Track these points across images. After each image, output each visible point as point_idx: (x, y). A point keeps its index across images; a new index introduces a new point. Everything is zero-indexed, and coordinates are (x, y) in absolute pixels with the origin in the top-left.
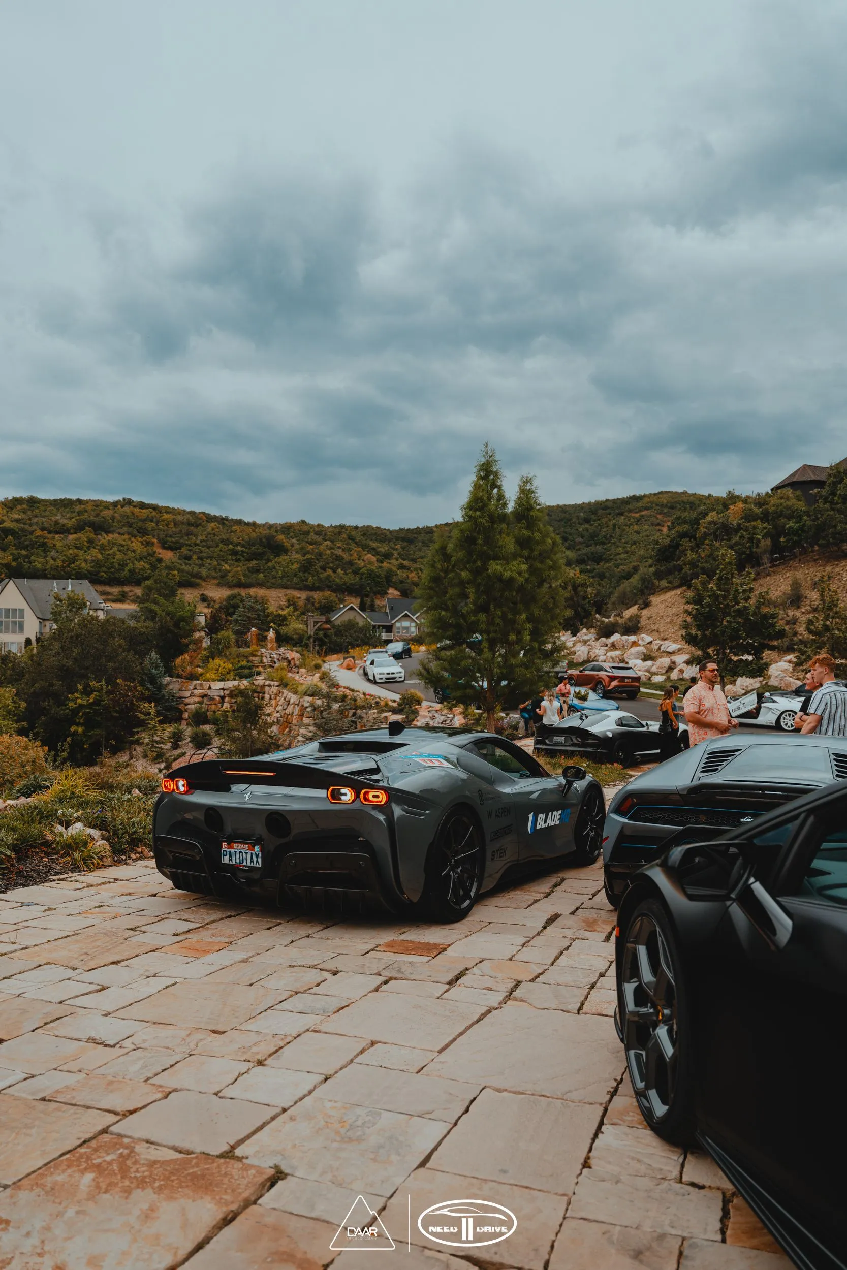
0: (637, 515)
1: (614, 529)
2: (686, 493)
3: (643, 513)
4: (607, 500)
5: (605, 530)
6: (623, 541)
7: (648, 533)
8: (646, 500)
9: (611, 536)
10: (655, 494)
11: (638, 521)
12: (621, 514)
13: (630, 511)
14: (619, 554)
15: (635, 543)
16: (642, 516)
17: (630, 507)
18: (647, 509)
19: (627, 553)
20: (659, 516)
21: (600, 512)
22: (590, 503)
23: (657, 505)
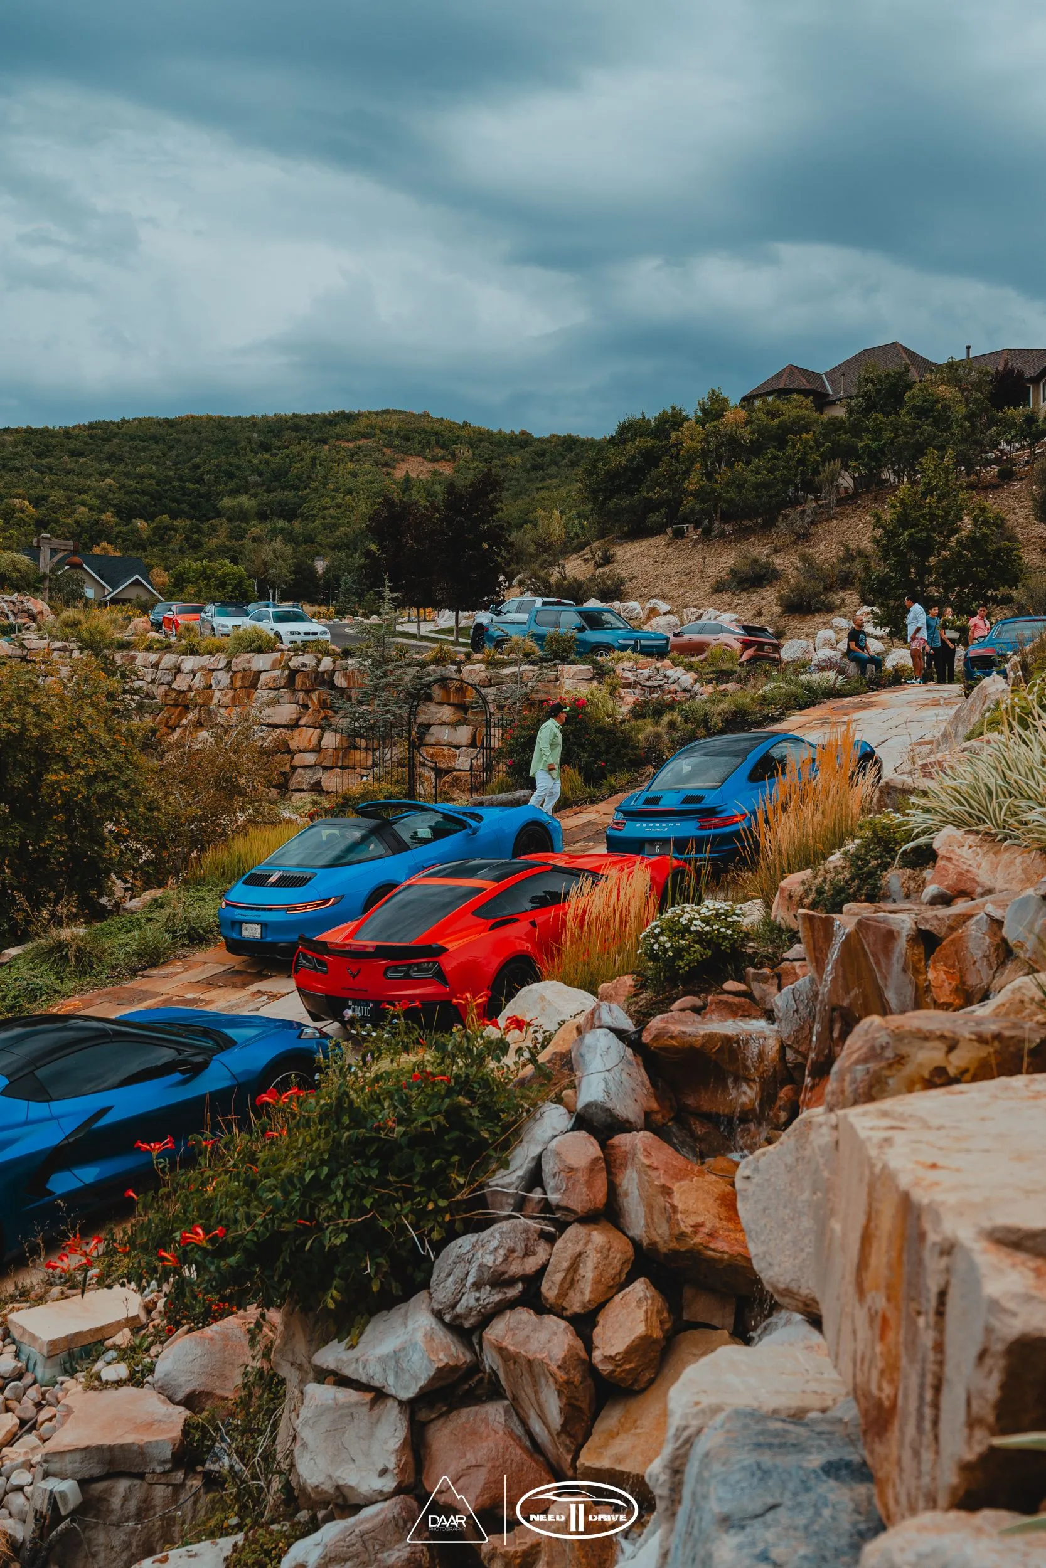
0: (351, 445)
1: (314, 465)
2: (428, 416)
3: (360, 443)
4: (295, 416)
5: (298, 465)
6: (331, 486)
7: (370, 477)
8: (363, 421)
9: (309, 477)
10: (377, 414)
11: (352, 456)
12: (324, 441)
13: (338, 437)
14: (326, 508)
15: (349, 492)
16: (359, 448)
17: (338, 430)
18: (365, 436)
19: (340, 507)
20: (387, 451)
21: (287, 434)
22: (264, 418)
23: (383, 432)
